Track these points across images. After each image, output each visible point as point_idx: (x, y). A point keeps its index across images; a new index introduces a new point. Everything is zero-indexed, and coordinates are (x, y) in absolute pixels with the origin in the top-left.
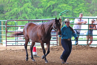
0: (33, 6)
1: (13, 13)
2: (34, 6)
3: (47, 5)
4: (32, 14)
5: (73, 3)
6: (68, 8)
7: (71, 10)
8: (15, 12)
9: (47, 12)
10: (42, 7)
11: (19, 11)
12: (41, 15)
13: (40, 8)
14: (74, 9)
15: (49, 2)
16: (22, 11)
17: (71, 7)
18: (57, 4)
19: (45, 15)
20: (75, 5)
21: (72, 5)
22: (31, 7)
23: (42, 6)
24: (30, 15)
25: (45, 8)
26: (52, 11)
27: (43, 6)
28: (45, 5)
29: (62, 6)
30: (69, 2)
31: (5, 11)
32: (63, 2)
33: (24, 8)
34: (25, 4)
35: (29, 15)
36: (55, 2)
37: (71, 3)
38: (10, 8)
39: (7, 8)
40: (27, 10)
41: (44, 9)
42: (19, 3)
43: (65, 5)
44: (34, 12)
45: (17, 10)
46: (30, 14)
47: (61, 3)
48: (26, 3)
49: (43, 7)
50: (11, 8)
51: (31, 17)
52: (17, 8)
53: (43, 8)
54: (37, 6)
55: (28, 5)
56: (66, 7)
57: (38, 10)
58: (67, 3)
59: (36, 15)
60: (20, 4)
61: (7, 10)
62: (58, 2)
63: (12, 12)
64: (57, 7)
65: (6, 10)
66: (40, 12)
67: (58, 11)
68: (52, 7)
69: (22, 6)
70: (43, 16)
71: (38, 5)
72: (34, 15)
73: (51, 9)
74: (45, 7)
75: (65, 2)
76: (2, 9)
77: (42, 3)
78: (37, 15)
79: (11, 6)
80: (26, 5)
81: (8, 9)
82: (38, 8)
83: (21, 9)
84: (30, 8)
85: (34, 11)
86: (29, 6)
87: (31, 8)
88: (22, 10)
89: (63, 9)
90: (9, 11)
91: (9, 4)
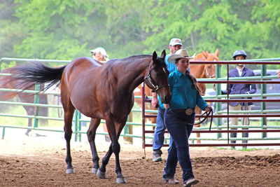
0: (236, 16)
2: (238, 17)
4: (231, 42)
10: (265, 18)
11: (189, 32)
12: (261, 45)
13: (261, 22)
16: (199, 31)
19: (277, 47)
22: (229, 17)
23: (267, 15)
24: (225, 44)
27: (268, 17)
31: (144, 32)
33: (207, 23)
34: (208, 8)
35: (221, 45)
38: (158, 23)
39: (152, 24)
40: (214, 28)
41: (274, 25)
42: (188, 4)
44: (240, 36)
45: (183, 30)
46: (226, 41)
48: (212, 6)
49: (269, 20)
50: (164, 22)
51: (229, 51)
52: (181, 23)
53: (270, 23)
54: (251, 16)
55: (221, 12)
57: (254, 29)
59: (245, 46)
60: (193, 10)
61: (150, 29)
63: (165, 35)
65: (147, 31)
66: (258, 34)
69: (200, 15)
70: (268, 50)
71: (253, 11)
72: (238, 45)
74: (275, 19)
76: (135, 25)
77: (265, 5)
78: (247, 43)
79: (165, 17)
80: (210, 12)
81: (155, 26)
82: (254, 22)
83: (194, 26)
84: (224, 20)
85: (239, 32)
86: (221, 16)
87: (229, 23)
88: (196, 29)
90: (157, 33)
91: (155, 9)
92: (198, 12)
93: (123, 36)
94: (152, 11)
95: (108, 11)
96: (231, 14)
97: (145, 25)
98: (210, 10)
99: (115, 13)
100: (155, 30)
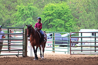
0: (34, 20)
1: (18, 25)
3: (45, 19)
5: (65, 18)
6: (61, 22)
7: (64, 23)
8: (20, 24)
9: (45, 25)
11: (23, 24)
14: (66, 23)
15: (47, 17)
17: (64, 22)
18: (53, 19)
20: (67, 20)
21: (64, 20)
25: (43, 21)
26: (49, 24)
28: (43, 20)
29: (56, 21)
30: (62, 17)
31: (12, 23)
32: (57, 17)
33: (27, 22)
36: (51, 18)
37: (64, 18)
38: (16, 22)
43: (59, 20)
45: (22, 23)
47: (56, 18)
48: (28, 18)
50: (17, 21)
52: (21, 22)
55: (30, 19)
56: (59, 21)
58: (60, 19)
62: (53, 17)
64: (52, 21)
65: (13, 23)
67: (53, 24)
68: (48, 21)
73: (48, 23)
75: (59, 17)
76: (9, 22)
79: (17, 20)
81: (14, 22)
87: (32, 22)
88: (25, 23)
89: (58, 22)
90: (15, 24)
91: (15, 18)
92: (25, 19)
93: (6, 25)
94: (14, 19)
95: (3, 19)
96: (33, 20)
97: (12, 22)
98: (28, 19)
99: (5, 19)
100: (15, 23)
